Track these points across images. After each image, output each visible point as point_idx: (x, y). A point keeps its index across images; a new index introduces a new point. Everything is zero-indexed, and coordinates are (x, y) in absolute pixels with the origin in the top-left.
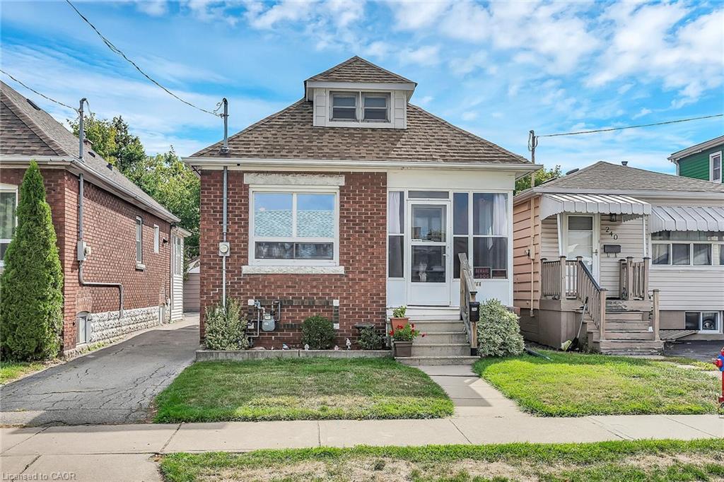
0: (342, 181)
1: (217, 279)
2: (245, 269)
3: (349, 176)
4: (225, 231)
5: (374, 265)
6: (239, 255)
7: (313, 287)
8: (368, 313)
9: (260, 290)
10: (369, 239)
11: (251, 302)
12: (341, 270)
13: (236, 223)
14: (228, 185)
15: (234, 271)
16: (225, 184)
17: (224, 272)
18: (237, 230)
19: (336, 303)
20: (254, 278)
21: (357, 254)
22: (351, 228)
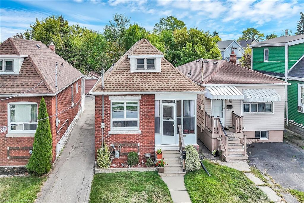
0: (140, 98)
1: (101, 136)
2: (110, 133)
3: (143, 96)
4: (103, 118)
5: (151, 130)
6: (108, 127)
7: (131, 139)
8: (149, 148)
9: (114, 140)
10: (149, 120)
11: (111, 145)
12: (140, 132)
13: (106, 115)
14: (104, 100)
15: (106, 133)
16: (103, 100)
17: (103, 134)
18: (107, 118)
19: (139, 145)
20: (112, 136)
21: (145, 126)
22: (143, 116)
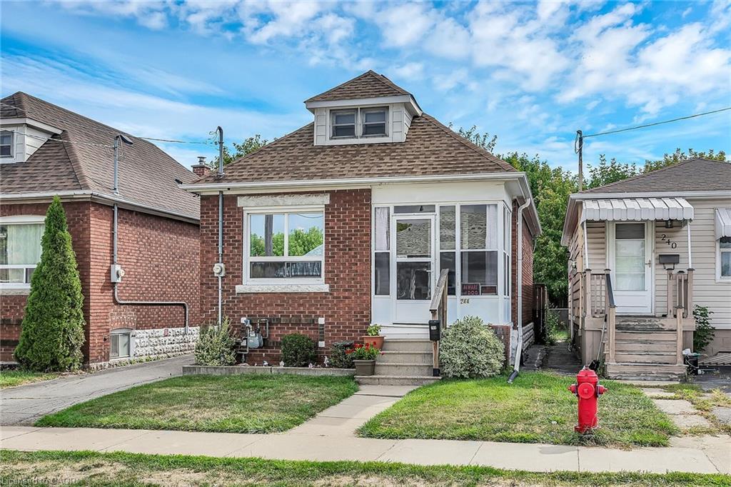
0: (327, 200)
1: (214, 298)
2: (239, 289)
3: (335, 195)
4: (220, 252)
5: (358, 283)
6: (234, 275)
7: (300, 305)
8: (353, 331)
9: (252, 309)
10: (353, 257)
11: (243, 320)
12: (326, 288)
13: (230, 245)
14: (223, 209)
15: (229, 291)
16: (220, 208)
17: (220, 291)
18: (231, 252)
19: (321, 321)
20: (246, 297)
21: (342, 272)
22: (335, 246)
